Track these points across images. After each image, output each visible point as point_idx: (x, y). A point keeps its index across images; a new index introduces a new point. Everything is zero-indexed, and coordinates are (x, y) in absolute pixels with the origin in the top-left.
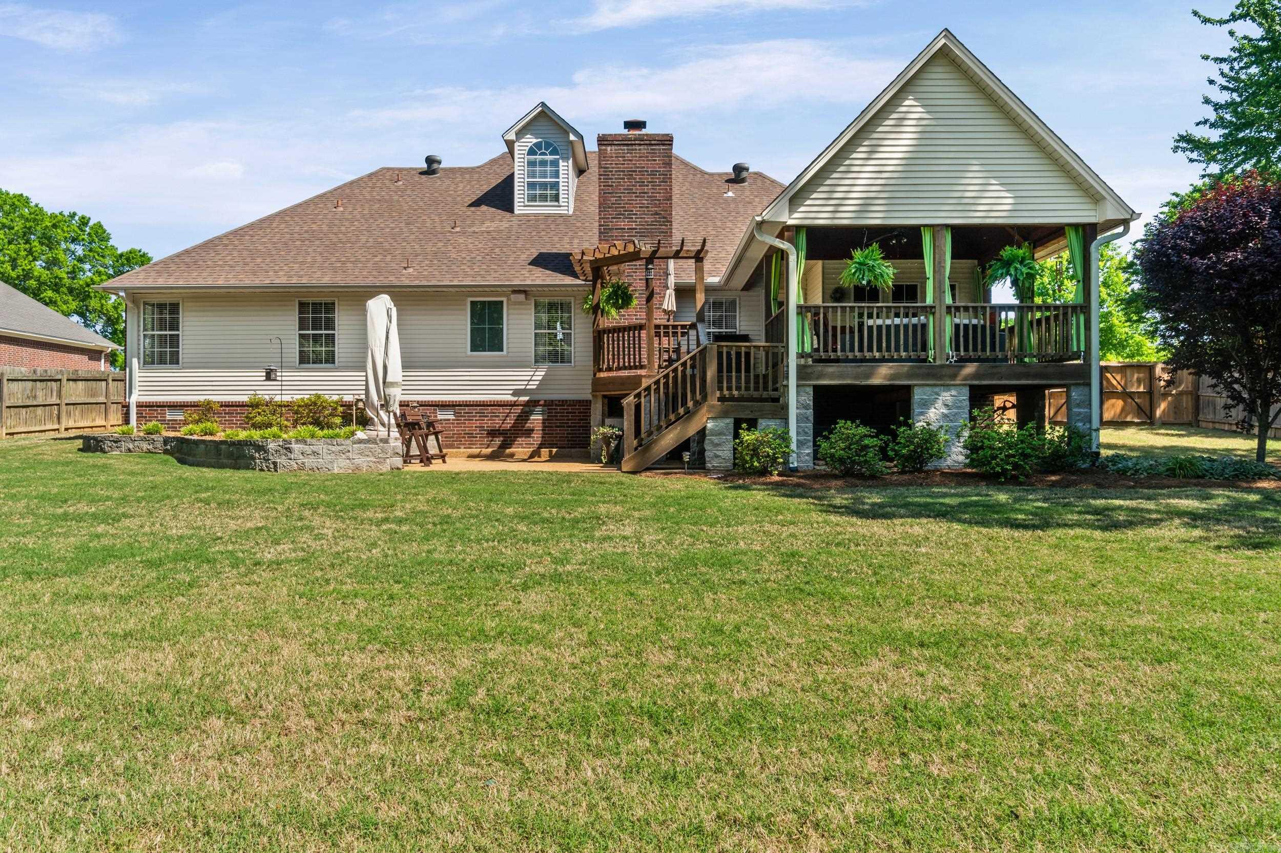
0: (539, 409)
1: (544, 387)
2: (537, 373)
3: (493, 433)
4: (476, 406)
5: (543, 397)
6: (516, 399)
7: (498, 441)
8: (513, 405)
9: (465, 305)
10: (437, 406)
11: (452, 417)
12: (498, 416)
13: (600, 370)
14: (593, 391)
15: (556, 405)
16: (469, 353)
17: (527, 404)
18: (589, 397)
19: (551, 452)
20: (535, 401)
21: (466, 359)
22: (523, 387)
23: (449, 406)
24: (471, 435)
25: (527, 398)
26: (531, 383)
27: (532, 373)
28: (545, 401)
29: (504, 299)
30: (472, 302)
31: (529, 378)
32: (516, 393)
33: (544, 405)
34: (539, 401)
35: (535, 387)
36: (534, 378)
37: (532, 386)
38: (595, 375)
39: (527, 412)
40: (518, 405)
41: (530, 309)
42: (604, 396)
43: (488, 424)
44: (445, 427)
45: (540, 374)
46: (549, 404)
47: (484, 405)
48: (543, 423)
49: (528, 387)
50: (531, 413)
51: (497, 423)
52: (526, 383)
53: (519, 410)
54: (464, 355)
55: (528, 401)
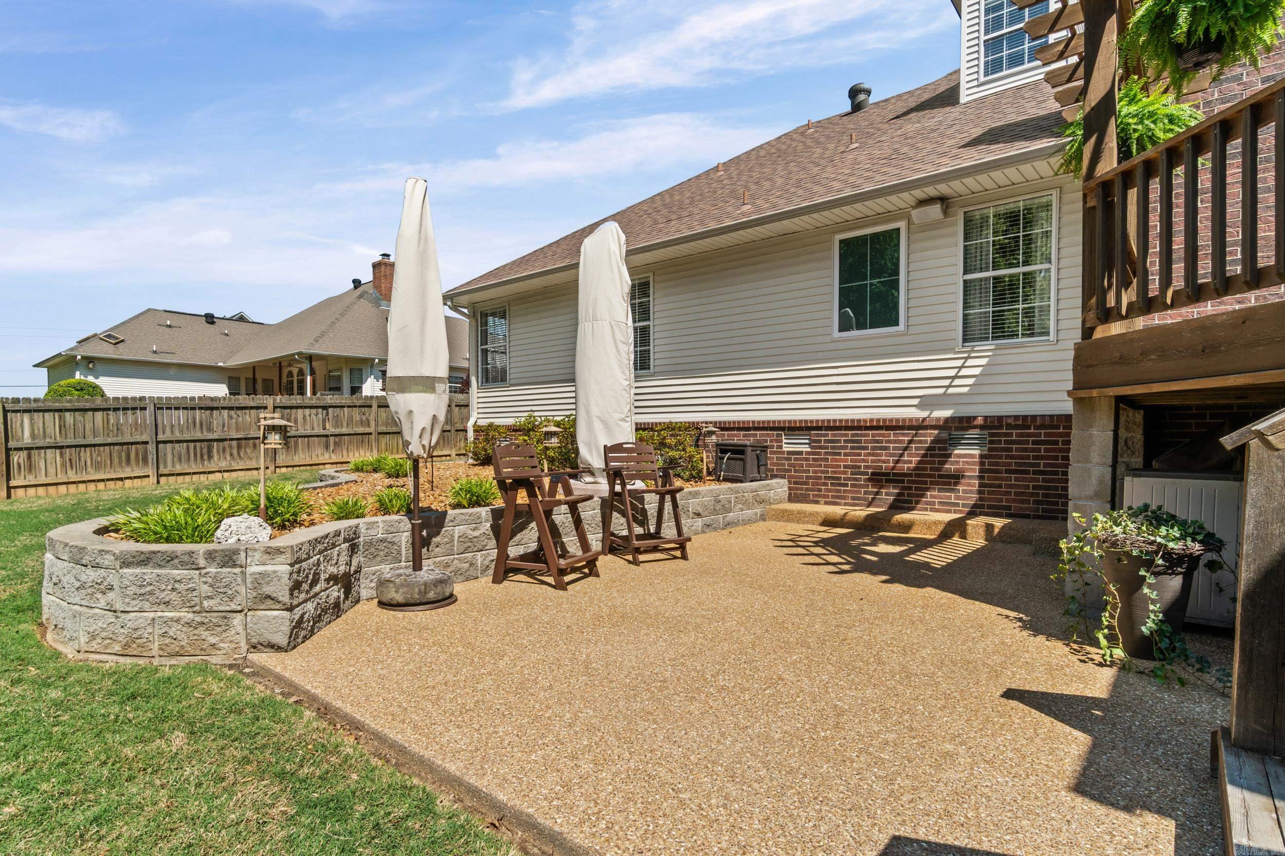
0: (974, 433)
1: (985, 389)
2: (970, 362)
3: (879, 478)
4: (847, 428)
5: (982, 410)
6: (924, 414)
7: (888, 494)
8: (919, 426)
9: (830, 249)
10: (782, 429)
11: (806, 449)
12: (886, 448)
13: (1107, 315)
14: (1080, 384)
15: (1009, 426)
16: (836, 334)
17: (946, 425)
18: (1067, 406)
19: (989, 528)
20: (961, 419)
21: (833, 346)
22: (942, 391)
23: (800, 429)
24: (836, 481)
25: (947, 413)
26: (957, 382)
27: (959, 363)
28: (986, 418)
29: (902, 225)
30: (841, 242)
31: (952, 373)
32: (925, 402)
33: (982, 427)
34: (975, 418)
35: (965, 390)
36: (964, 372)
37: (962, 387)
38: (1087, 333)
39: (944, 441)
40: (926, 428)
41: (954, 234)
42: (1121, 401)
43: (867, 461)
44: (794, 466)
45: (976, 365)
46: (994, 424)
47: (859, 428)
48: (982, 464)
49: (951, 390)
50: (955, 442)
51: (886, 462)
52: (946, 382)
53: (929, 437)
54: (828, 339)
55: (947, 420)
